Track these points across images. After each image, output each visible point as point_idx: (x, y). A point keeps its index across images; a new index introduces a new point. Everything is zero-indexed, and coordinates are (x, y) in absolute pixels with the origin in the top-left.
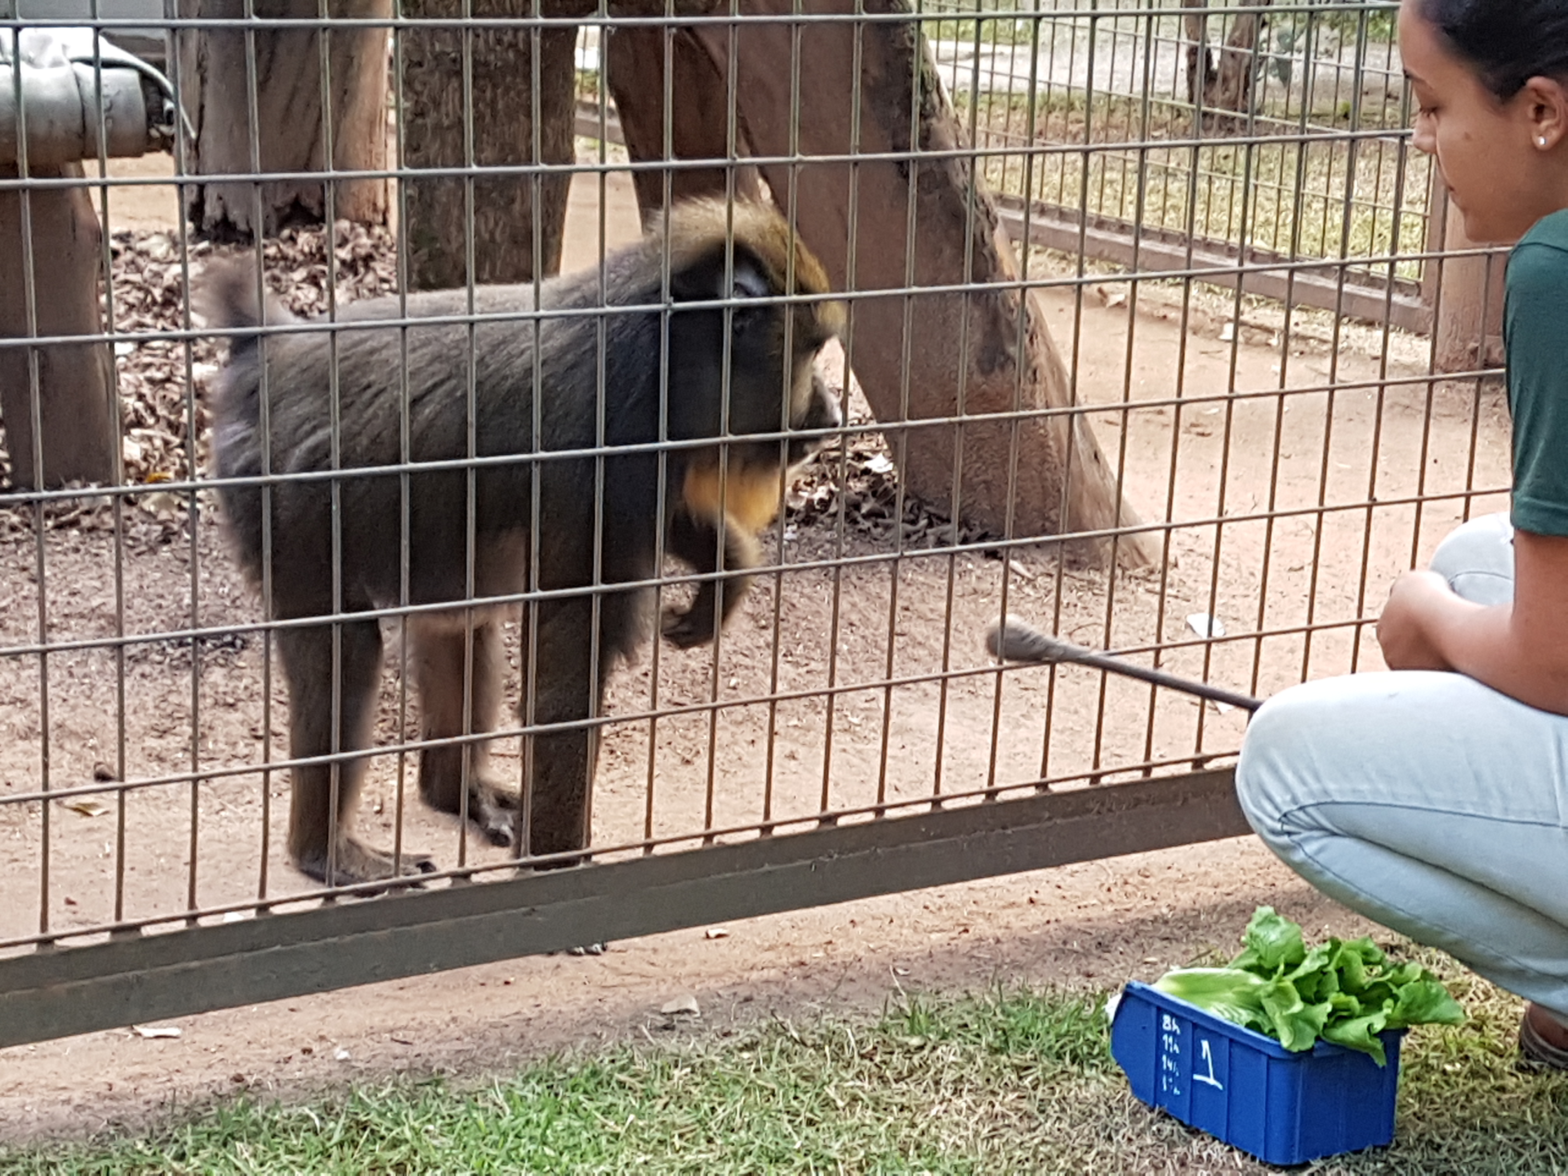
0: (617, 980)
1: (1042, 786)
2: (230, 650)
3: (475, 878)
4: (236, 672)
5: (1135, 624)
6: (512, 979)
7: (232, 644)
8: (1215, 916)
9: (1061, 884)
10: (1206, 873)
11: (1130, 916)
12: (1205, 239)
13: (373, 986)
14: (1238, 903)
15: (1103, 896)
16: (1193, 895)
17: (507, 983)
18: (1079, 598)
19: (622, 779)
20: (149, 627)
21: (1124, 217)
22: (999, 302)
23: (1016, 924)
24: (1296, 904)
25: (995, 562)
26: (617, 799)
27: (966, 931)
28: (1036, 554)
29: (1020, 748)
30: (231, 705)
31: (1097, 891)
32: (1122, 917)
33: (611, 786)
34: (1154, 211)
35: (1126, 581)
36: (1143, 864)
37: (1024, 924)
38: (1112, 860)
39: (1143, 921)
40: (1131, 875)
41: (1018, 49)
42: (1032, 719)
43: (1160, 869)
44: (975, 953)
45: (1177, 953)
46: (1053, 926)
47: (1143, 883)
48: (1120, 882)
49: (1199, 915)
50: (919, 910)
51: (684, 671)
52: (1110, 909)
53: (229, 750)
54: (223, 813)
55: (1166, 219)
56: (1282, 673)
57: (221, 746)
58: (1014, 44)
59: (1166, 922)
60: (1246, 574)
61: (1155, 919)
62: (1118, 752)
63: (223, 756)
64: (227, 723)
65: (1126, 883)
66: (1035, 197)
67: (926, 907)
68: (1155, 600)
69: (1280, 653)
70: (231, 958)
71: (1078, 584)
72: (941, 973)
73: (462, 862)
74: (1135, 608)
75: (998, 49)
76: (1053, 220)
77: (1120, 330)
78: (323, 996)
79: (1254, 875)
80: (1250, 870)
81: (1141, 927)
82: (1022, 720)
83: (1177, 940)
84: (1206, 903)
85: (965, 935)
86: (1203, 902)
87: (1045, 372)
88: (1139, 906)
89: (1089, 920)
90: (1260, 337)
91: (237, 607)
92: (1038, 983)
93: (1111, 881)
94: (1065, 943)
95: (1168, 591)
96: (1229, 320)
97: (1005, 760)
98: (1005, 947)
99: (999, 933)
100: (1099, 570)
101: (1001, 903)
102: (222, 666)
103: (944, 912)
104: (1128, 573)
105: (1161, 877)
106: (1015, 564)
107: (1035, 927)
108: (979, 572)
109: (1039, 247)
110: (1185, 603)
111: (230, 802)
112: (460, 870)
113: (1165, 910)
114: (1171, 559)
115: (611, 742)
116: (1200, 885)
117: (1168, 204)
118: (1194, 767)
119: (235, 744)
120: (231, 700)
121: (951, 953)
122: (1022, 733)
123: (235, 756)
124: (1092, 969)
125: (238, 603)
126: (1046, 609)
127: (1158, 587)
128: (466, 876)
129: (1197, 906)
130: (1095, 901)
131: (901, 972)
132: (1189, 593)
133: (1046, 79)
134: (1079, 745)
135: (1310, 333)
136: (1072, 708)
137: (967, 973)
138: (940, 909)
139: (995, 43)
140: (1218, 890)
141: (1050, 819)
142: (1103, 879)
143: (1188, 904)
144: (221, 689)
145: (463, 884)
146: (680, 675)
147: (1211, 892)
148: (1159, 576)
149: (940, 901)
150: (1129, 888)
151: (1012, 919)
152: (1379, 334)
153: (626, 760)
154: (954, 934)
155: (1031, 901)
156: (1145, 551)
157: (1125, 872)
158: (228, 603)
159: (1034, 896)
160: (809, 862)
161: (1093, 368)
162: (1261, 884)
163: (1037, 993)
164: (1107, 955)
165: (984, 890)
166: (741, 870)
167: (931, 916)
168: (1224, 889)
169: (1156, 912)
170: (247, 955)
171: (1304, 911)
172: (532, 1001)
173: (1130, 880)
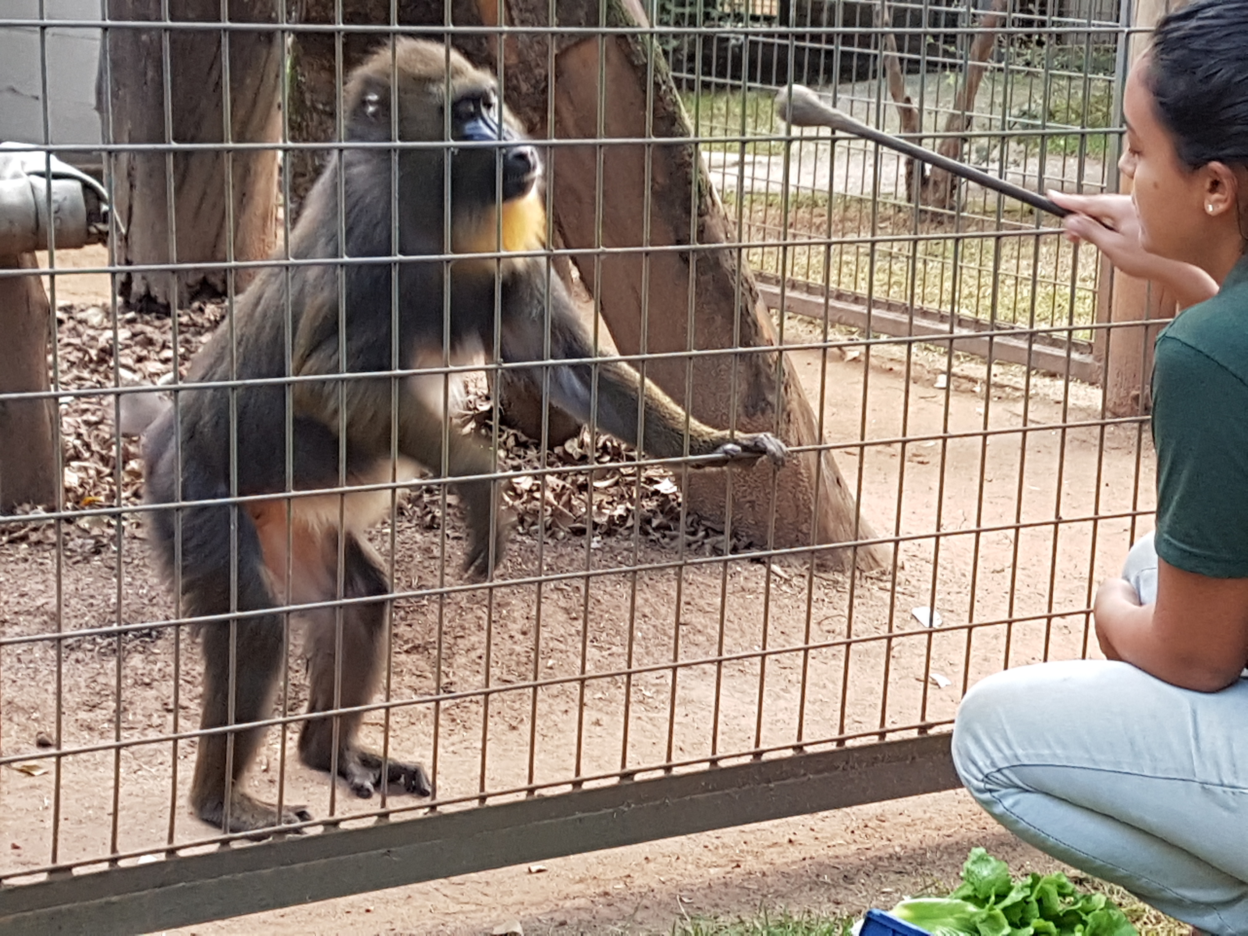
0: (457, 908)
1: (799, 748)
2: (147, 639)
3: (343, 826)
4: (151, 658)
5: (871, 616)
6: (372, 908)
7: (149, 635)
8: (938, 855)
9: (815, 828)
10: (931, 819)
11: (870, 854)
12: (922, 308)
13: (260, 914)
14: (957, 843)
15: (849, 837)
16: (920, 836)
17: (368, 911)
18: (826, 594)
19: (461, 742)
20: (82, 621)
21: (858, 291)
22: (761, 361)
23: (779, 861)
24: (1002, 844)
25: (759, 566)
26: (457, 758)
27: (738, 866)
28: (792, 560)
29: (780, 716)
30: (147, 685)
31: (844, 834)
32: (864, 854)
33: (452, 748)
34: (882, 286)
35: (864, 581)
36: (879, 811)
37: (785, 860)
38: (855, 808)
39: (880, 859)
40: (870, 820)
41: (773, 159)
42: (789, 692)
43: (893, 814)
44: (745, 884)
45: (908, 885)
46: (808, 862)
47: (880, 827)
48: (861, 826)
49: (925, 854)
50: (699, 850)
51: (511, 655)
52: (854, 847)
53: (146, 721)
54: (139, 773)
55: (891, 292)
56: (988, 655)
57: (140, 717)
58: (770, 154)
59: (899, 859)
60: (958, 575)
61: (891, 856)
62: (858, 719)
63: (140, 726)
64: (144, 699)
65: (866, 826)
66: (788, 275)
67: (706, 847)
68: (887, 596)
69: (986, 639)
70: (145, 892)
72: (719, 901)
73: (332, 813)
74: (871, 603)
75: (758, 158)
76: (802, 293)
77: (856, 380)
78: (219, 923)
79: (969, 821)
80: (966, 817)
81: (881, 863)
82: (782, 693)
83: (908, 874)
84: (931, 844)
85: (737, 870)
86: (928, 842)
87: (797, 413)
88: (877, 846)
89: (837, 857)
90: (967, 385)
91: (154, 605)
92: (796, 909)
93: (854, 824)
94: (818, 876)
95: (897, 589)
96: (943, 373)
97: (769, 726)
98: (769, 880)
99: (765, 868)
100: (842, 572)
101: (766, 843)
102: (140, 653)
103: (721, 851)
104: (864, 574)
105: (895, 821)
106: (775, 568)
107: (794, 862)
108: (746, 574)
109: (791, 314)
110: (910, 599)
111: (146, 764)
112: (331, 819)
113: (898, 849)
114: (899, 563)
115: (452, 712)
116: (925, 828)
117: (892, 280)
118: (919, 733)
119: (151, 715)
120: (147, 680)
121: (726, 885)
122: (782, 703)
123: (150, 726)
124: (840, 897)
125: (155, 601)
126: (799, 603)
127: (889, 586)
128: (336, 823)
129: (924, 846)
130: (842, 842)
131: (686, 900)
132: (913, 590)
133: (796, 183)
134: (827, 714)
135: (1005, 382)
136: (821, 683)
137: (739, 901)
138: (716, 848)
139: (755, 154)
140: (941, 833)
141: (805, 775)
142: (848, 823)
143: (917, 845)
144: (140, 672)
145: (333, 830)
146: (508, 657)
147: (935, 834)
148: (890, 577)
149: (717, 842)
150: (869, 831)
151: (775, 856)
152: (1061, 383)
153: (464, 726)
154: (729, 869)
155: (790, 841)
156: (878, 557)
157: (865, 817)
158: (146, 601)
159: (793, 838)
160: (611, 810)
161: (834, 410)
162: (975, 828)
163: (796, 918)
164: (852, 887)
165: (752, 832)
166: (557, 817)
167: (710, 854)
168: (945, 832)
169: (891, 850)
170: (157, 890)
171: (1009, 850)
172: (388, 926)
173: (870, 824)
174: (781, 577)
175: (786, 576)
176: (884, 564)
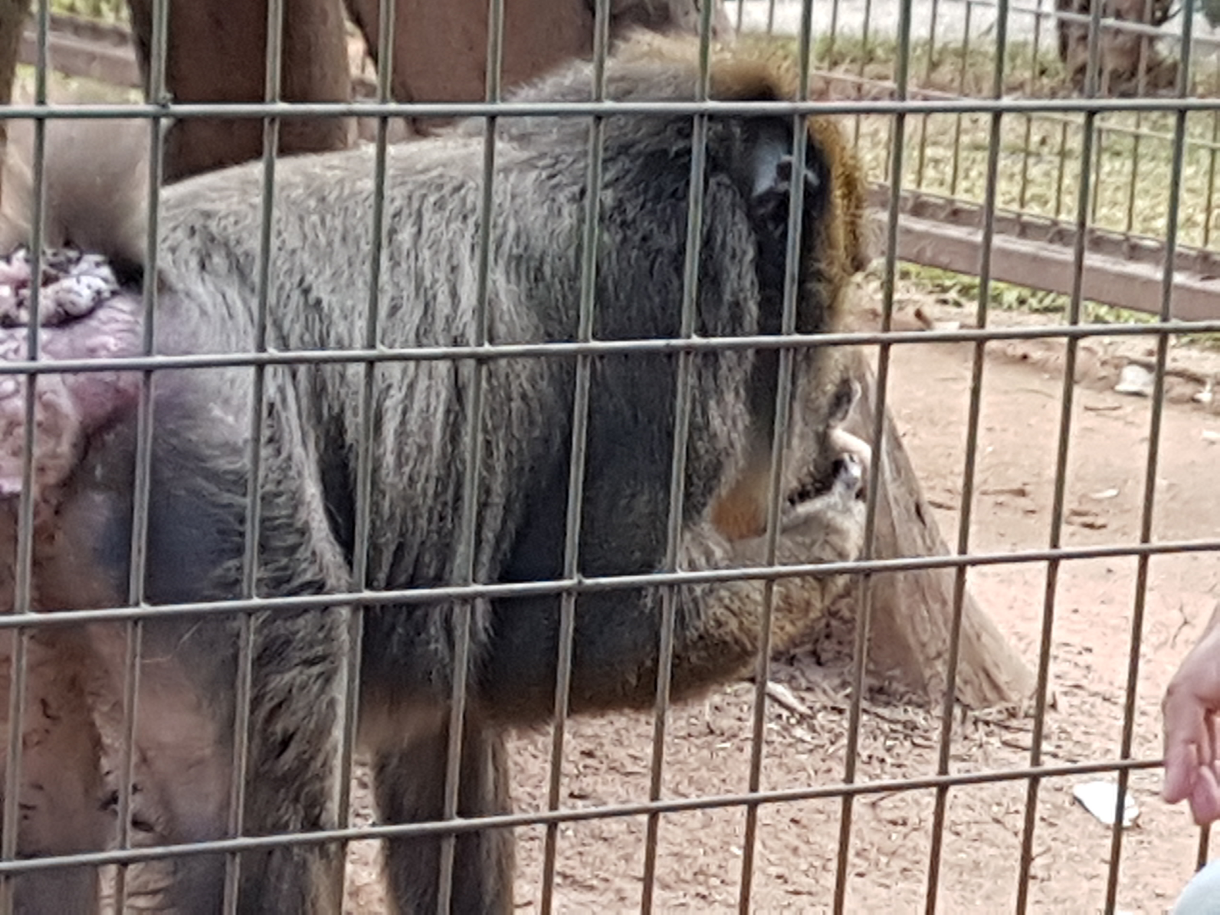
71: (886, 727)
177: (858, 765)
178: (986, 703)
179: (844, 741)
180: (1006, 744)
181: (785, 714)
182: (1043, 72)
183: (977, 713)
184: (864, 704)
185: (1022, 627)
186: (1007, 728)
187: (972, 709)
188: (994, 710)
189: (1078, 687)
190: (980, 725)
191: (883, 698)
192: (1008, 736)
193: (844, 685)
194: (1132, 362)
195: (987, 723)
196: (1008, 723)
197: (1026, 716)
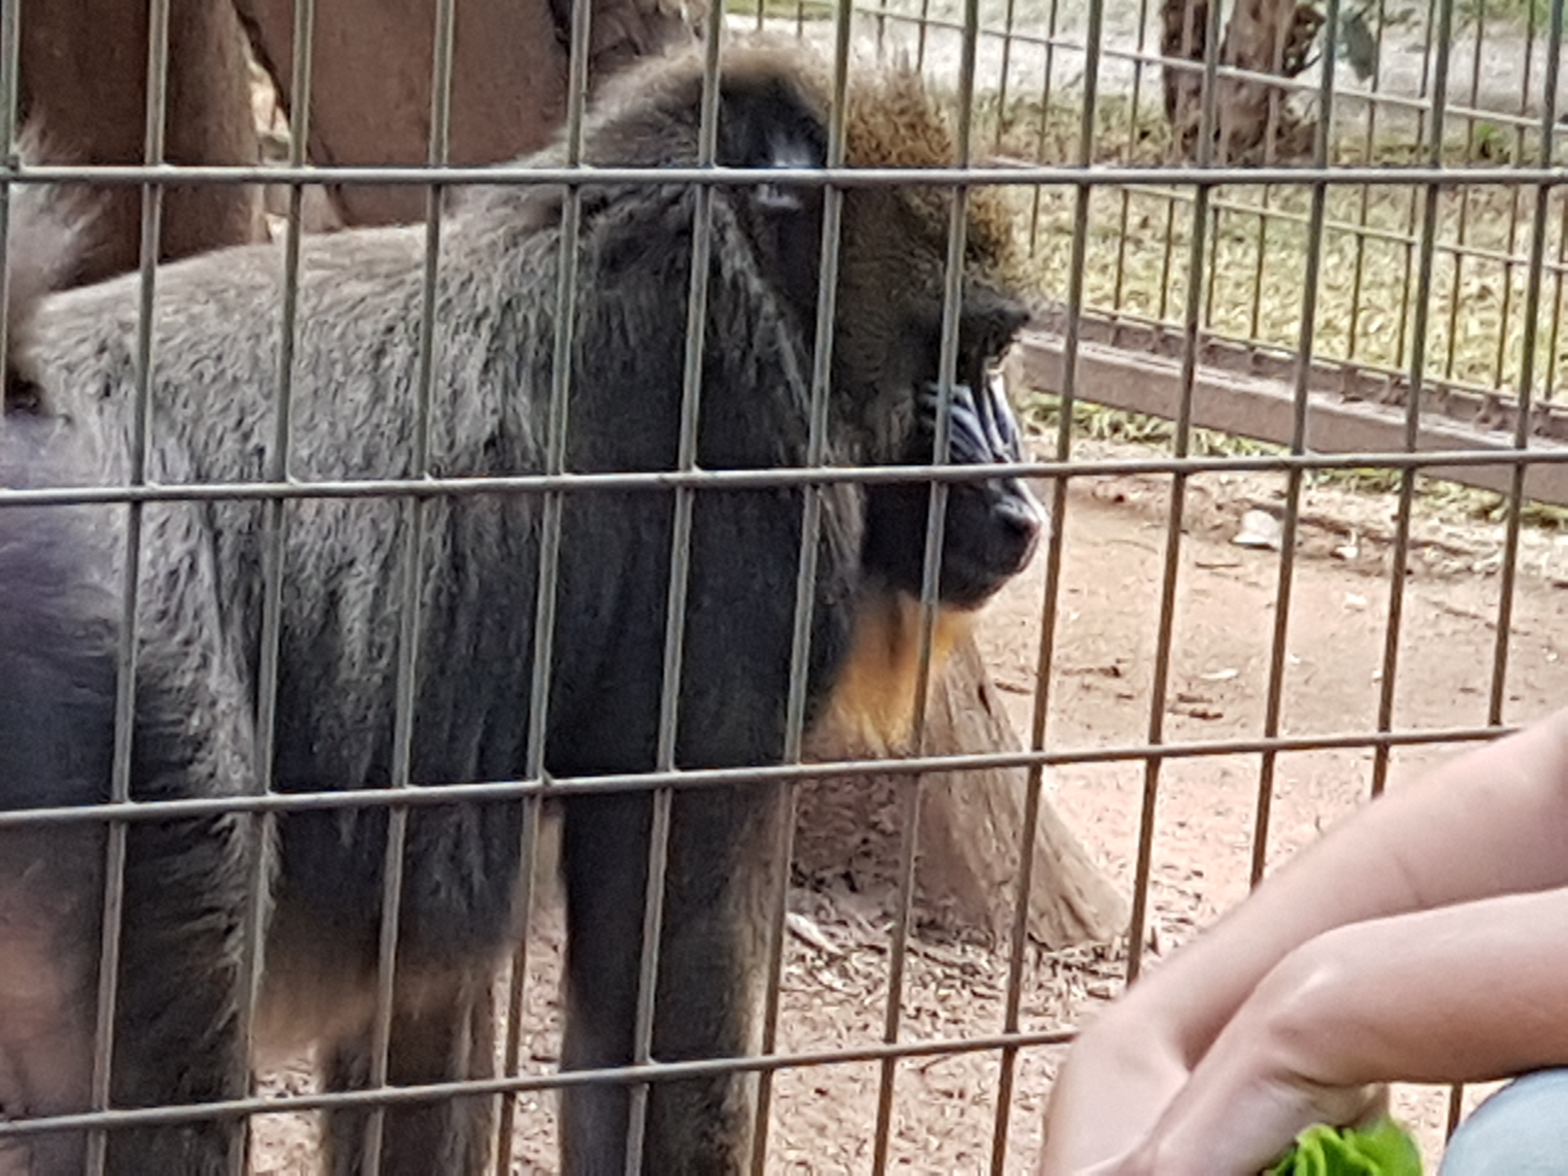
71: (938, 971)
100: (988, 945)
174: (819, 949)
175: (831, 947)
176: (1103, 933)
177: (903, 1020)
178: (1068, 941)
179: (885, 989)
180: (1091, 993)
181: (810, 953)
182: (1144, 135)
183: (1055, 954)
184: (910, 942)
185: (1113, 845)
186: (1094, 973)
187: (1050, 950)
188: (1076, 951)
189: (1183, 921)
190: (1059, 969)
191: (937, 935)
192: (1094, 984)
193: (886, 916)
194: (1257, 507)
195: (1068, 967)
196: (1095, 967)
197: (1118, 958)
